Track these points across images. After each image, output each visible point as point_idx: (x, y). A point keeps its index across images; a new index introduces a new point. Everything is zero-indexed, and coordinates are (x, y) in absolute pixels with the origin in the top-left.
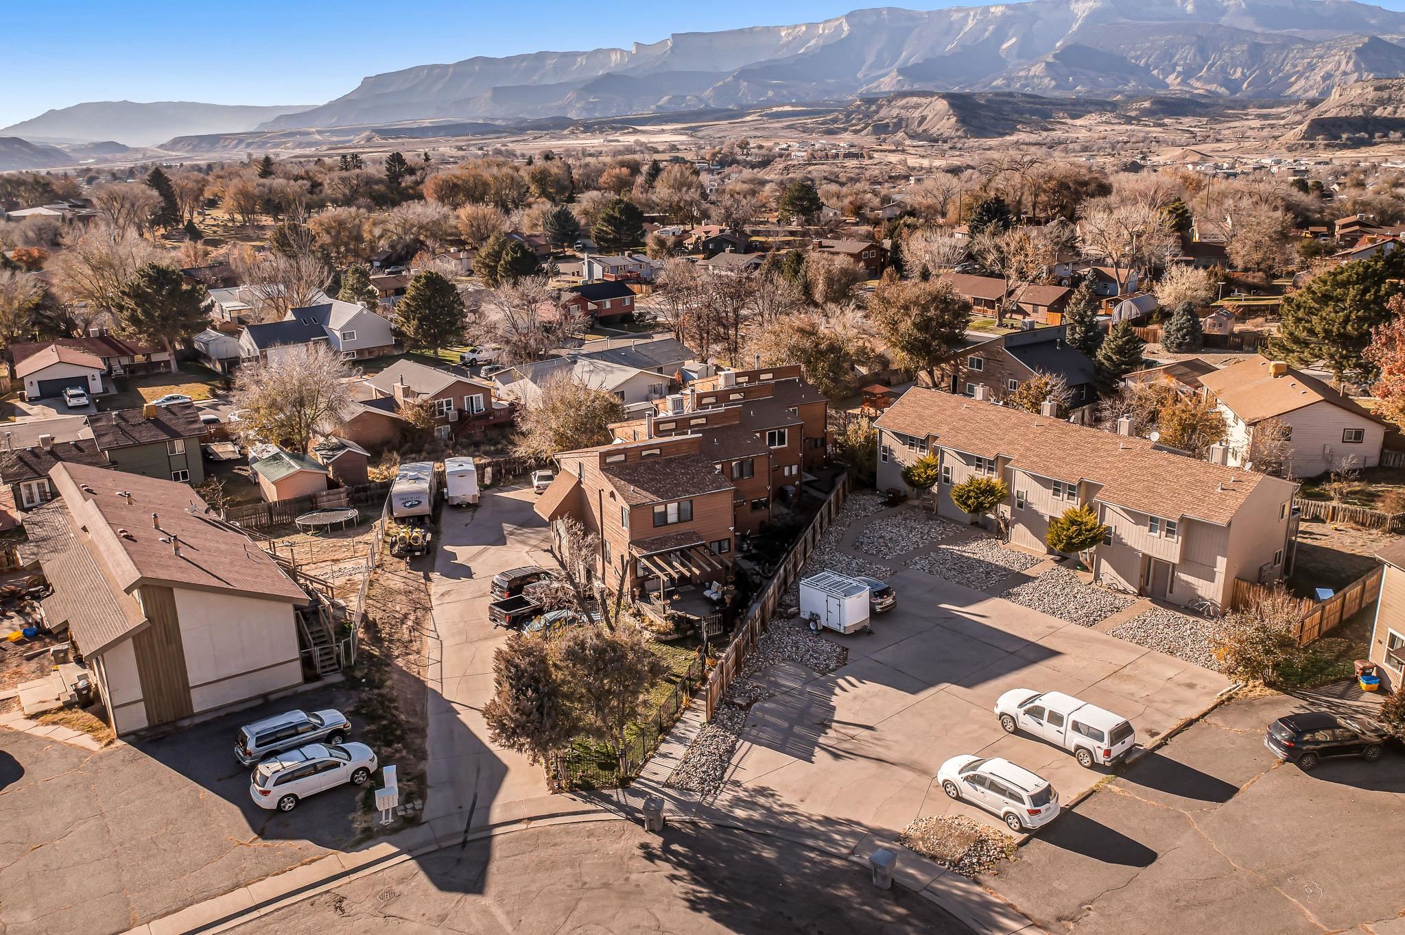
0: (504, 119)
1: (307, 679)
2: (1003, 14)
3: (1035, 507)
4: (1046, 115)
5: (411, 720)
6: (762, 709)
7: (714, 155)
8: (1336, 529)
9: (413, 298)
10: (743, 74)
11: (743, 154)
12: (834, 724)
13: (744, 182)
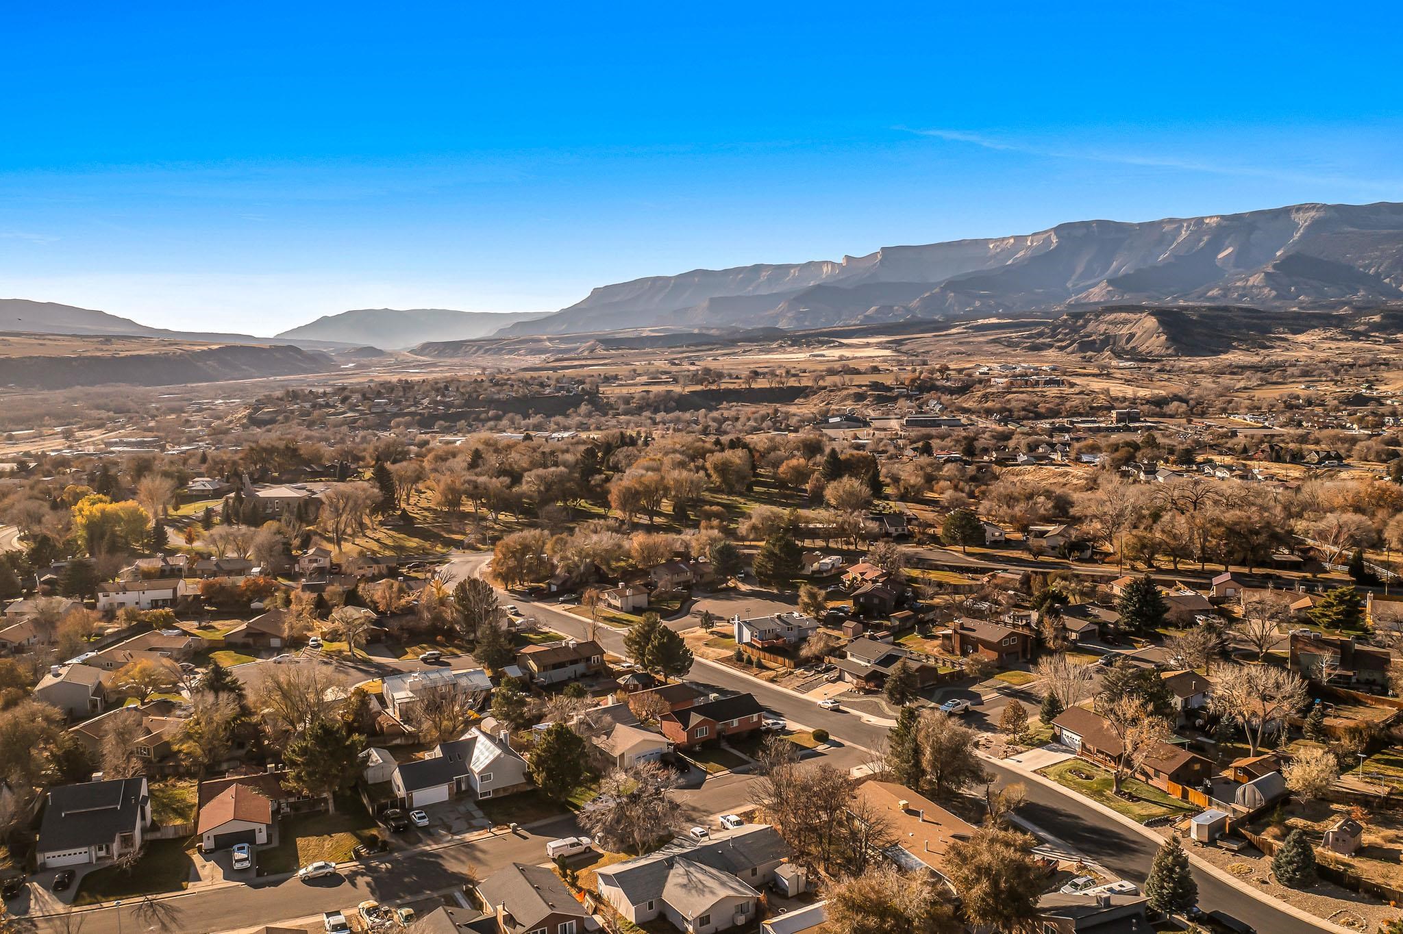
0: (718, 329)
2: (1219, 225)
4: (1264, 330)
7: (913, 381)
9: (544, 751)
10: (951, 285)
11: (942, 379)
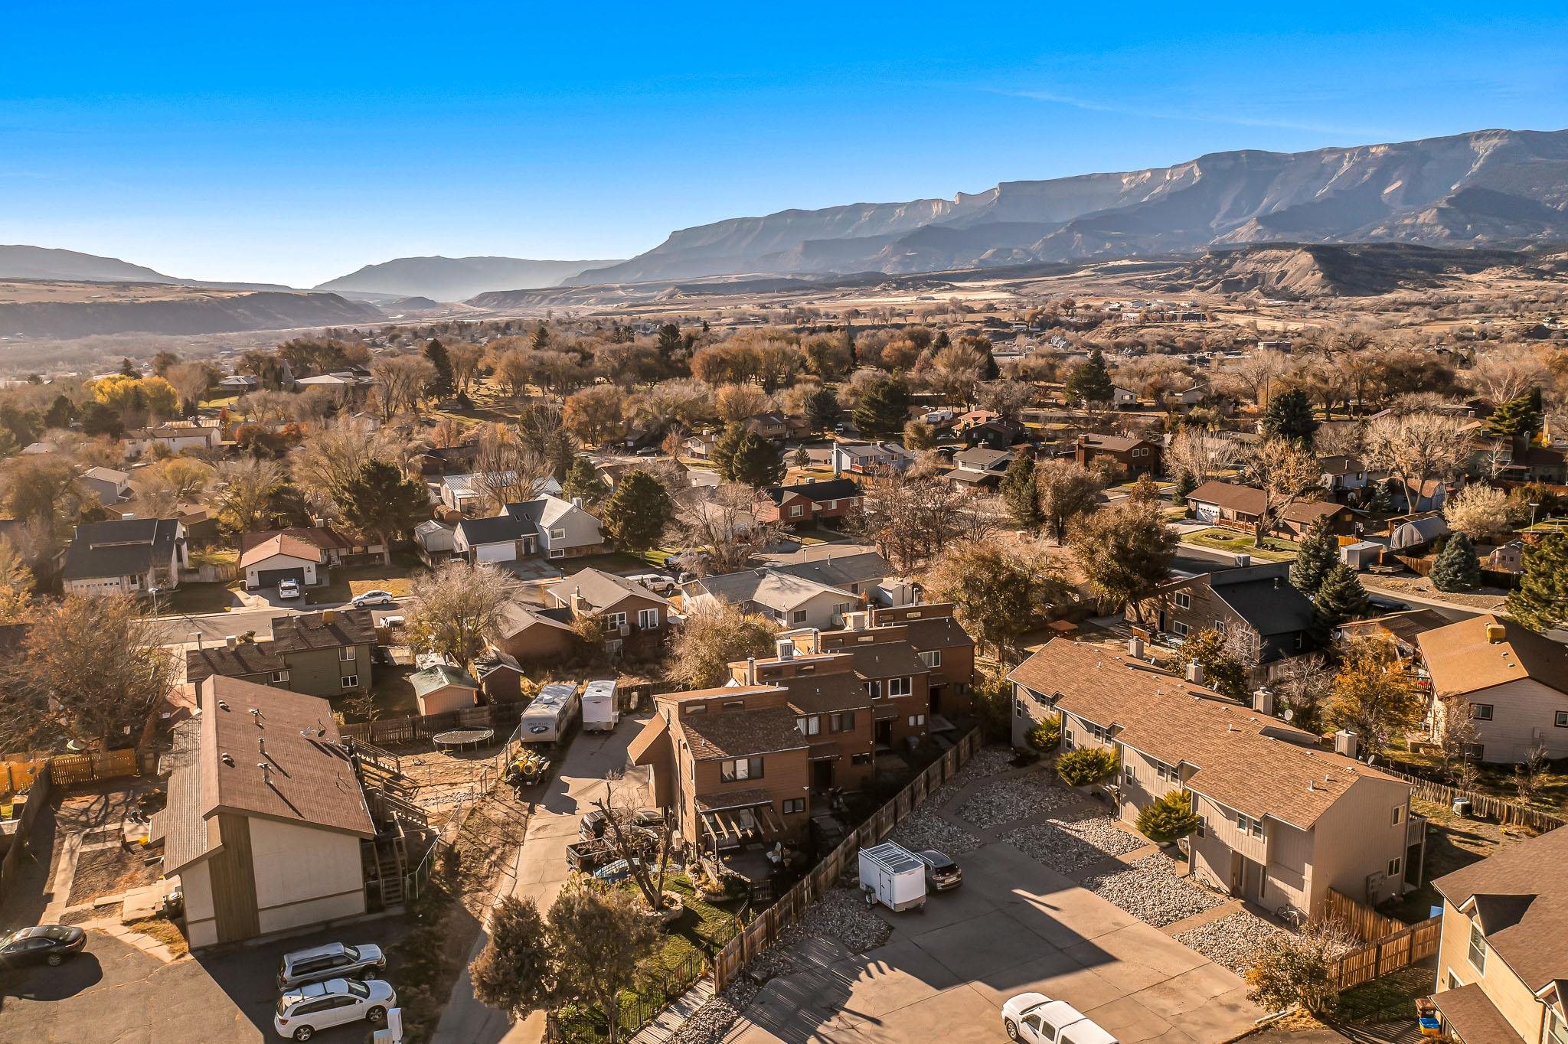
0: (813, 275)
1: (370, 910)
2: (1386, 155)
3: (1143, 786)
4: (1435, 270)
5: (450, 960)
6: (779, 988)
7: (1034, 316)
8: (1507, 833)
9: (621, 499)
10: (1078, 225)
11: (1067, 315)
12: (842, 1013)
13: (1043, 356)
